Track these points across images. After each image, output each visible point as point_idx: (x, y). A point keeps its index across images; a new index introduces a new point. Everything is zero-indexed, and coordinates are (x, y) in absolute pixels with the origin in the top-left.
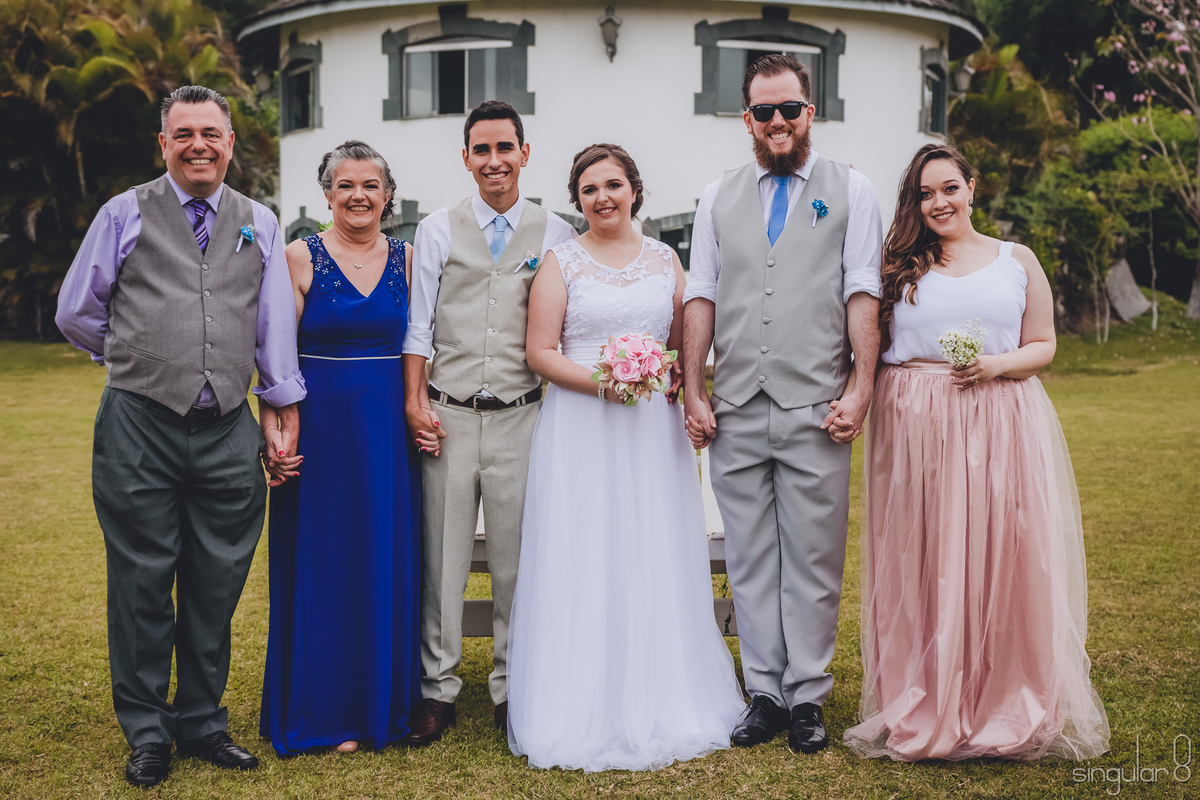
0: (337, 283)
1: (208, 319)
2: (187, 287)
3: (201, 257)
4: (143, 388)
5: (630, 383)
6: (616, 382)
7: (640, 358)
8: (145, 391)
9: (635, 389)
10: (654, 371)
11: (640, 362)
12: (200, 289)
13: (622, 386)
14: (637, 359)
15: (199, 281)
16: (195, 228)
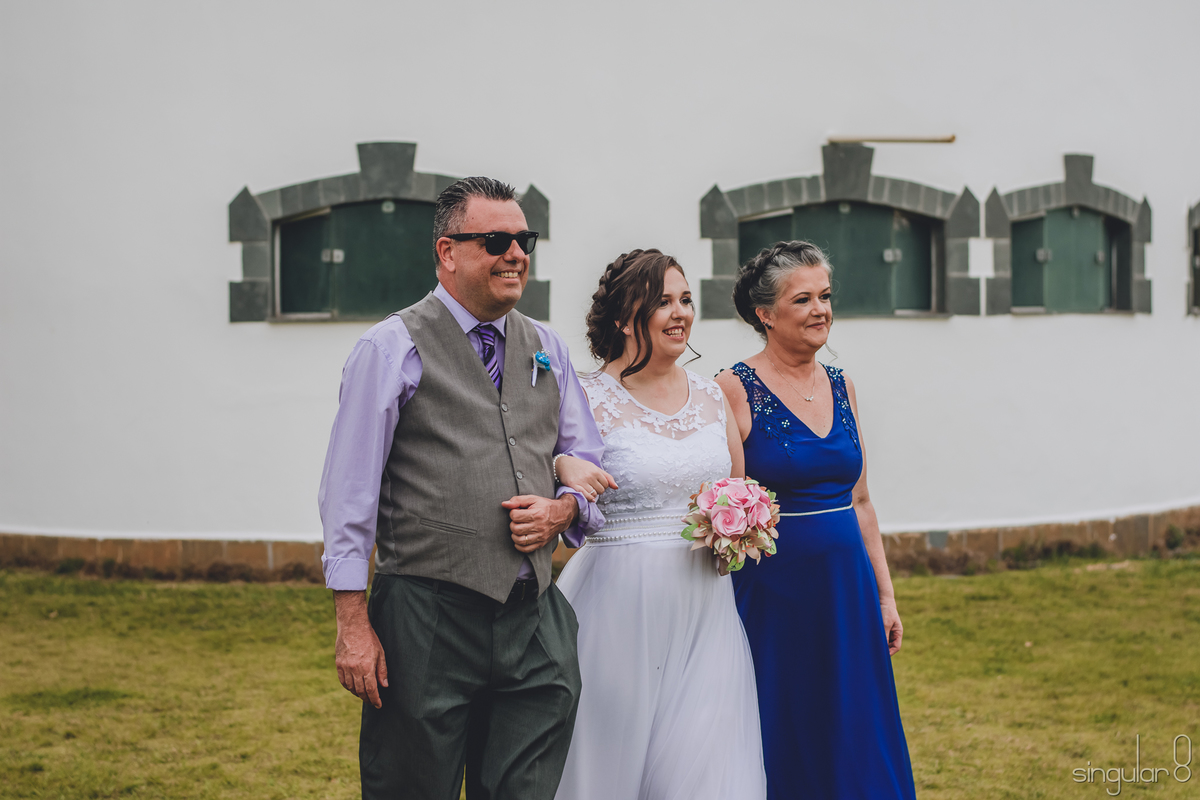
0: (786, 423)
1: (518, 474)
2: (485, 434)
3: (497, 395)
4: (444, 571)
5: (734, 538)
6: (716, 537)
7: (746, 506)
8: (447, 575)
9: (741, 545)
10: (763, 522)
11: (746, 510)
12: (503, 437)
13: (725, 543)
14: (742, 507)
15: (500, 426)
16: (486, 361)
